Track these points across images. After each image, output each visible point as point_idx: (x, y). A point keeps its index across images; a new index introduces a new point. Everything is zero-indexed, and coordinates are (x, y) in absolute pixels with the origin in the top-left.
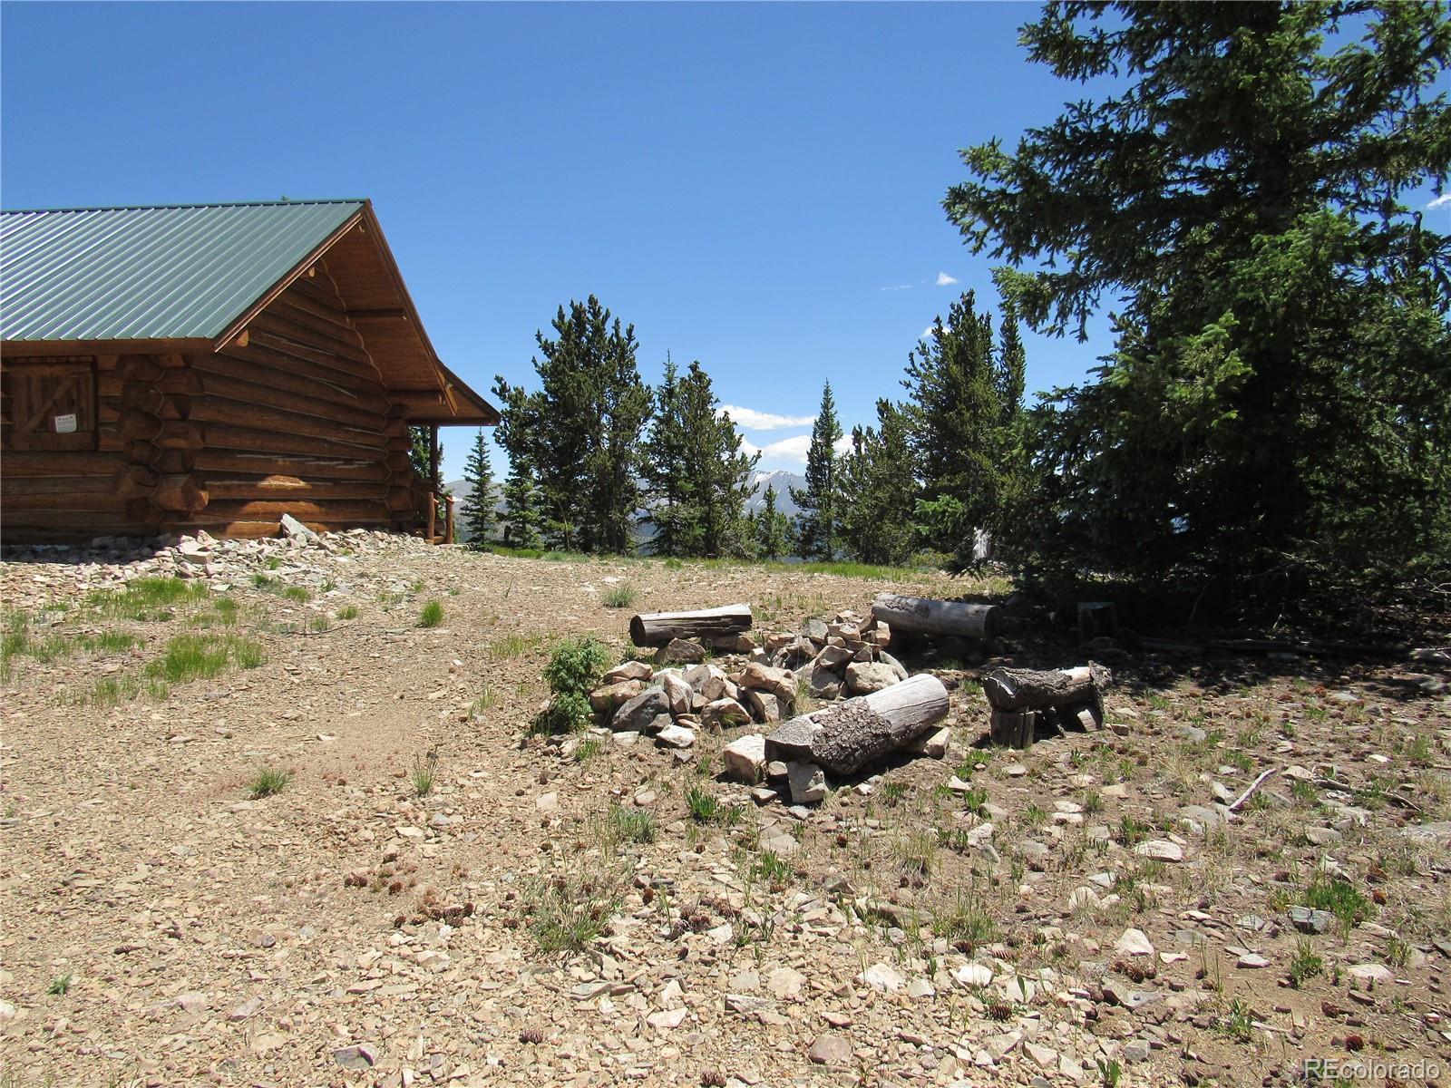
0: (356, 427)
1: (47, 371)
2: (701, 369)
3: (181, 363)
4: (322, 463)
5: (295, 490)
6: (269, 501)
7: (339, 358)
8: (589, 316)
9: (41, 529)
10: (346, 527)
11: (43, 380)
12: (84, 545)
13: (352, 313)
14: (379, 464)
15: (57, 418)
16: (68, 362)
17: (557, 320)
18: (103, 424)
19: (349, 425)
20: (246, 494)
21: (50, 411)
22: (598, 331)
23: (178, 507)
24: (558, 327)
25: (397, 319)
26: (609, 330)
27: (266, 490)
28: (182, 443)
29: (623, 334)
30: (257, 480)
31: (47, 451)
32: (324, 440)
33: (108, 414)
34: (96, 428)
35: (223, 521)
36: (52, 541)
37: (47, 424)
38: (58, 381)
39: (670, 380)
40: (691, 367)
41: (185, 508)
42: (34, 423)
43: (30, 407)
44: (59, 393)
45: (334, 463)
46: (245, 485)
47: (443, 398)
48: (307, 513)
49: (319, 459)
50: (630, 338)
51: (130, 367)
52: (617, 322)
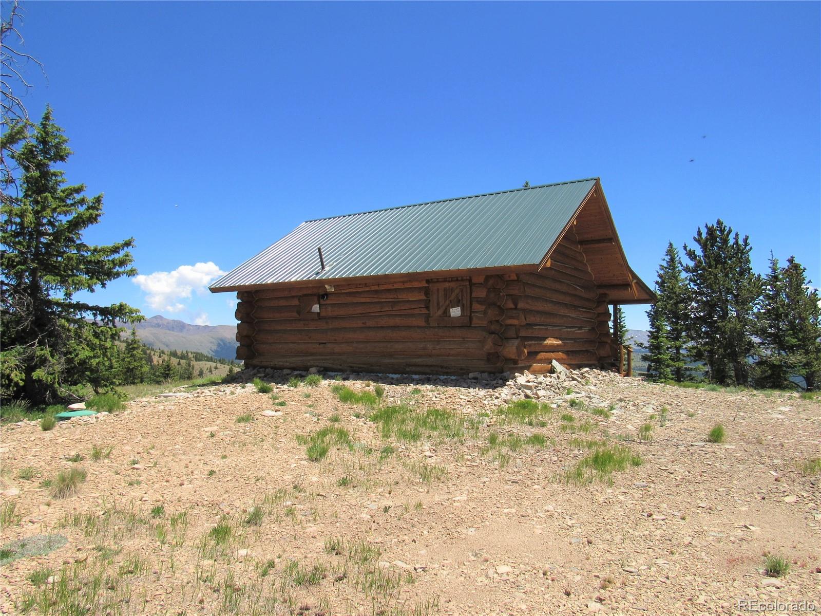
0: (583, 308)
1: (447, 285)
2: (796, 261)
3: (516, 278)
4: (569, 330)
5: (558, 345)
6: (546, 352)
7: (576, 269)
8: (718, 232)
9: (442, 367)
10: (579, 367)
11: (445, 290)
12: (464, 376)
13: (582, 242)
14: (593, 329)
15: (451, 310)
16: (457, 280)
17: (697, 237)
18: (474, 312)
19: (580, 307)
20: (537, 349)
21: (448, 305)
22: (725, 241)
23: (513, 357)
24: (698, 241)
25: (609, 244)
26: (731, 241)
27: (545, 346)
28: (515, 322)
29: (741, 242)
30: (541, 341)
31: (446, 327)
32: (569, 316)
33: (477, 307)
34: (471, 314)
35: (528, 364)
36: (447, 374)
37: (446, 313)
38: (452, 290)
39: (774, 270)
40: (789, 261)
41: (517, 358)
42: (440, 312)
43: (438, 304)
44: (453, 296)
45: (574, 329)
46: (537, 344)
47: (631, 289)
48: (562, 359)
49: (567, 327)
50: (746, 244)
51: (491, 282)
52: (737, 235)
